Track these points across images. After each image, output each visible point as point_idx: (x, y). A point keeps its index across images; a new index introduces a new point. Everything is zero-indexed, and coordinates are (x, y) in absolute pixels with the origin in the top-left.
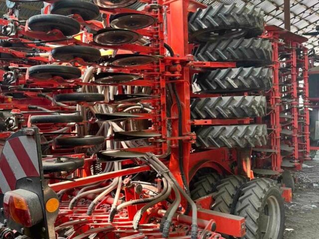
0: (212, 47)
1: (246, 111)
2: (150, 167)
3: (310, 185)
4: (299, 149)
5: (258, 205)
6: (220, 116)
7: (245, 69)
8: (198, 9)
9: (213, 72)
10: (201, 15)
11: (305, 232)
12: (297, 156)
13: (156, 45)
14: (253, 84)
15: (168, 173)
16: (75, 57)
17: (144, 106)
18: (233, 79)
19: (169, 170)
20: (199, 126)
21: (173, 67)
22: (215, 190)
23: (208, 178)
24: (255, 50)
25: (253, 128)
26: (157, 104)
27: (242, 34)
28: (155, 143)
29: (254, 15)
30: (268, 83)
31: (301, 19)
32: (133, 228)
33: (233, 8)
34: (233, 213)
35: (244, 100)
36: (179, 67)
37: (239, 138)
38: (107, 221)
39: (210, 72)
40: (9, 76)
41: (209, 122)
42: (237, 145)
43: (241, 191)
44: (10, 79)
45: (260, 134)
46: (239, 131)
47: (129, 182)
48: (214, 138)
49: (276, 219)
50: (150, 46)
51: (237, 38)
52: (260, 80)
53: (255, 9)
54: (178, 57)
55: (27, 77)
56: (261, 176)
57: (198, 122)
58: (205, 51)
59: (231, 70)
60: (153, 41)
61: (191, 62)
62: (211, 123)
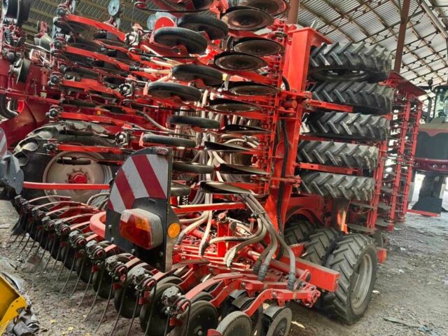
0: (330, 87)
1: (358, 161)
2: (246, 205)
3: (397, 249)
4: (396, 209)
5: (353, 262)
6: (329, 162)
7: (362, 116)
8: (322, 44)
9: (327, 113)
10: (325, 51)
11: (392, 296)
12: (392, 216)
13: (275, 76)
14: (368, 133)
15: (264, 214)
16: (196, 78)
17: (248, 140)
18: (348, 124)
19: (265, 212)
20: (304, 170)
21: (288, 103)
22: (307, 239)
23: (301, 225)
24: (377, 97)
25: (362, 180)
26: (266, 140)
27: (362, 77)
28: (257, 182)
29: (383, 58)
30: (384, 135)
31: (409, 70)
32: (226, 265)
33: (362, 48)
34: (324, 265)
35: (357, 149)
36: (294, 103)
37: (346, 188)
38: (197, 254)
39: (324, 114)
40: (125, 88)
41: (316, 167)
42: (343, 196)
43: (335, 245)
44: (126, 92)
45: (368, 187)
46: (347, 181)
47: (225, 218)
48: (318, 185)
49: (367, 279)
50: (268, 76)
51: (360, 81)
52: (377, 129)
53: (385, 53)
54: (296, 92)
55: (145, 92)
56: (355, 232)
57: (304, 165)
58: (321, 90)
59: (347, 115)
60: (272, 71)
61: (307, 100)
62: (317, 169)
